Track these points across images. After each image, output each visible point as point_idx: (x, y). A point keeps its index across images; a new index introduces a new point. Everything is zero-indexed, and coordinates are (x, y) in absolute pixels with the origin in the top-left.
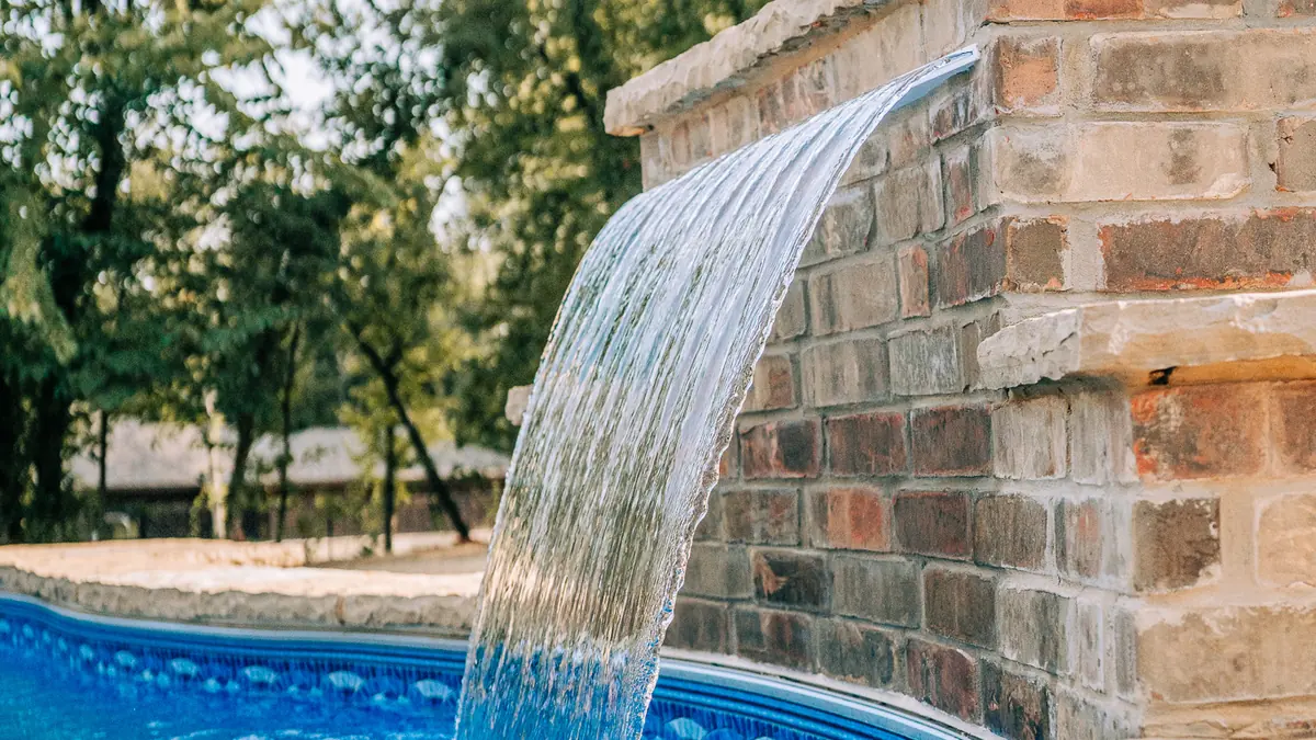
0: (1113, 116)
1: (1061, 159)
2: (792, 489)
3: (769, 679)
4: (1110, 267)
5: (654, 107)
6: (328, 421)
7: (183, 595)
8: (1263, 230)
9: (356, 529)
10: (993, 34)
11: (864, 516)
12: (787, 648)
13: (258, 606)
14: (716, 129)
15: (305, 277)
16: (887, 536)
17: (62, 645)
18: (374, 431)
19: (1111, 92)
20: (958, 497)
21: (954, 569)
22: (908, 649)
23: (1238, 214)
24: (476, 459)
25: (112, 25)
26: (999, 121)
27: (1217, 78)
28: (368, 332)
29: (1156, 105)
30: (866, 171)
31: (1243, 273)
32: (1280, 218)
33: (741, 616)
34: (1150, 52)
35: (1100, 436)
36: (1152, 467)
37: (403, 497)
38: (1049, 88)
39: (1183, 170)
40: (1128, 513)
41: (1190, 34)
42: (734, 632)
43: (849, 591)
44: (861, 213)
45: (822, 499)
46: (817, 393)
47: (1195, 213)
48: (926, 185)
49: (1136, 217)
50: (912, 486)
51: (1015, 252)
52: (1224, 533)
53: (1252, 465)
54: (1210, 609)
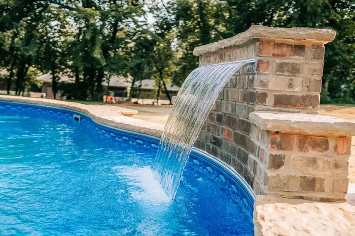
0: (279, 75)
1: (268, 82)
2: (218, 125)
3: (211, 157)
4: (275, 102)
5: (202, 53)
6: (149, 78)
7: (114, 122)
8: (304, 98)
9: (152, 98)
10: (258, 58)
11: (229, 134)
12: (214, 152)
13: (126, 127)
14: (212, 59)
15: (147, 54)
16: (232, 139)
17: (93, 126)
18: (157, 82)
19: (279, 70)
20: (244, 136)
21: (242, 149)
22: (234, 159)
23: (300, 95)
24: (175, 88)
25: (118, 6)
26: (258, 74)
27: (299, 69)
28: (158, 64)
29: (287, 73)
30: (236, 74)
31: (299, 106)
32: (307, 96)
33: (207, 145)
34: (287, 64)
35: (266, 139)
36: (273, 148)
37: (161, 94)
38: (267, 69)
39: (290, 86)
40: (268, 155)
41: (295, 61)
42: (206, 147)
43: (225, 146)
44: (234, 81)
45: (223, 128)
46: (224, 110)
47: (292, 94)
48: (245, 80)
49: (281, 93)
50: (237, 131)
51: (258, 98)
52: (285, 161)
53: (292, 149)
54: (281, 174)
